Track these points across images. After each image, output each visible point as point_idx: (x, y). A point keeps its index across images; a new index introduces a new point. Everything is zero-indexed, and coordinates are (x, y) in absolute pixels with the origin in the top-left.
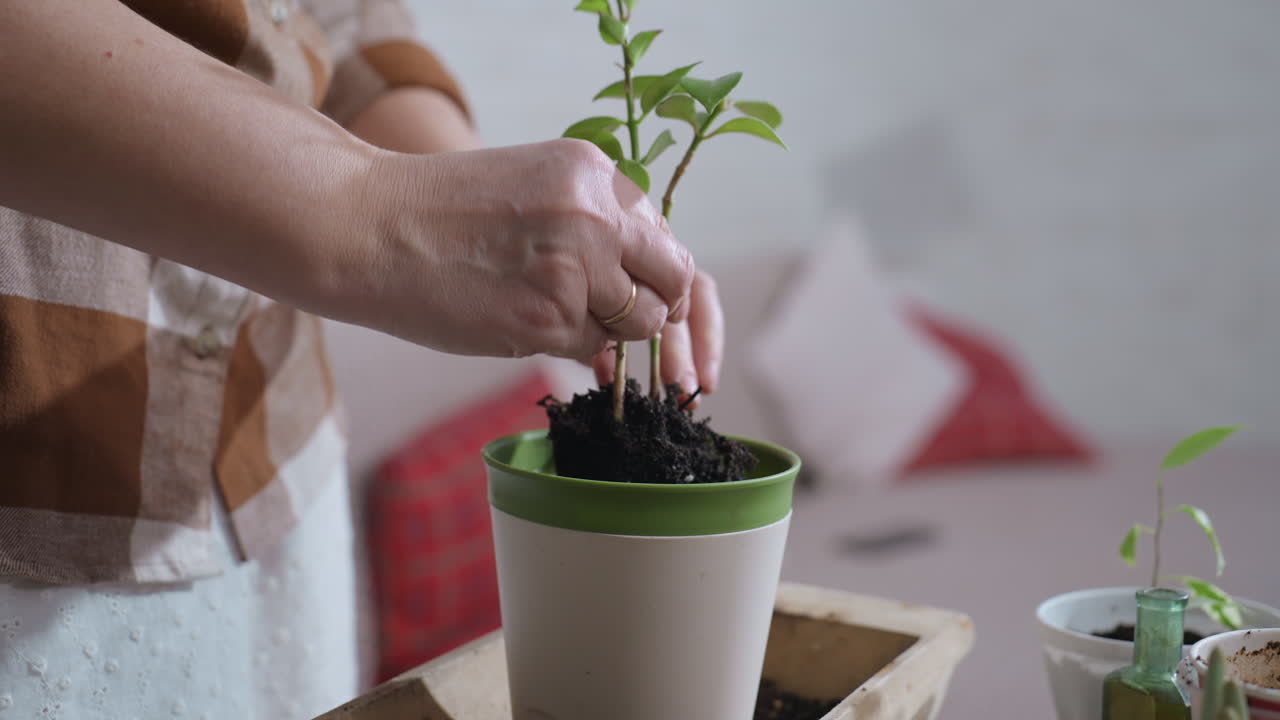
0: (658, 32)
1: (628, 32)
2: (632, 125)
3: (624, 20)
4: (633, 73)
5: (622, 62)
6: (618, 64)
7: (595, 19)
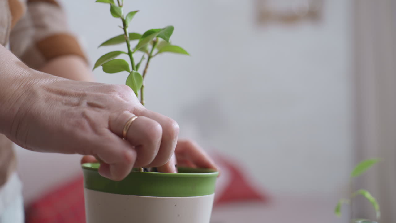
0: (137, 11)
1: (124, 12)
2: (130, 54)
3: (120, 6)
4: (128, 31)
5: (122, 26)
6: (120, 27)
7: (108, 6)
